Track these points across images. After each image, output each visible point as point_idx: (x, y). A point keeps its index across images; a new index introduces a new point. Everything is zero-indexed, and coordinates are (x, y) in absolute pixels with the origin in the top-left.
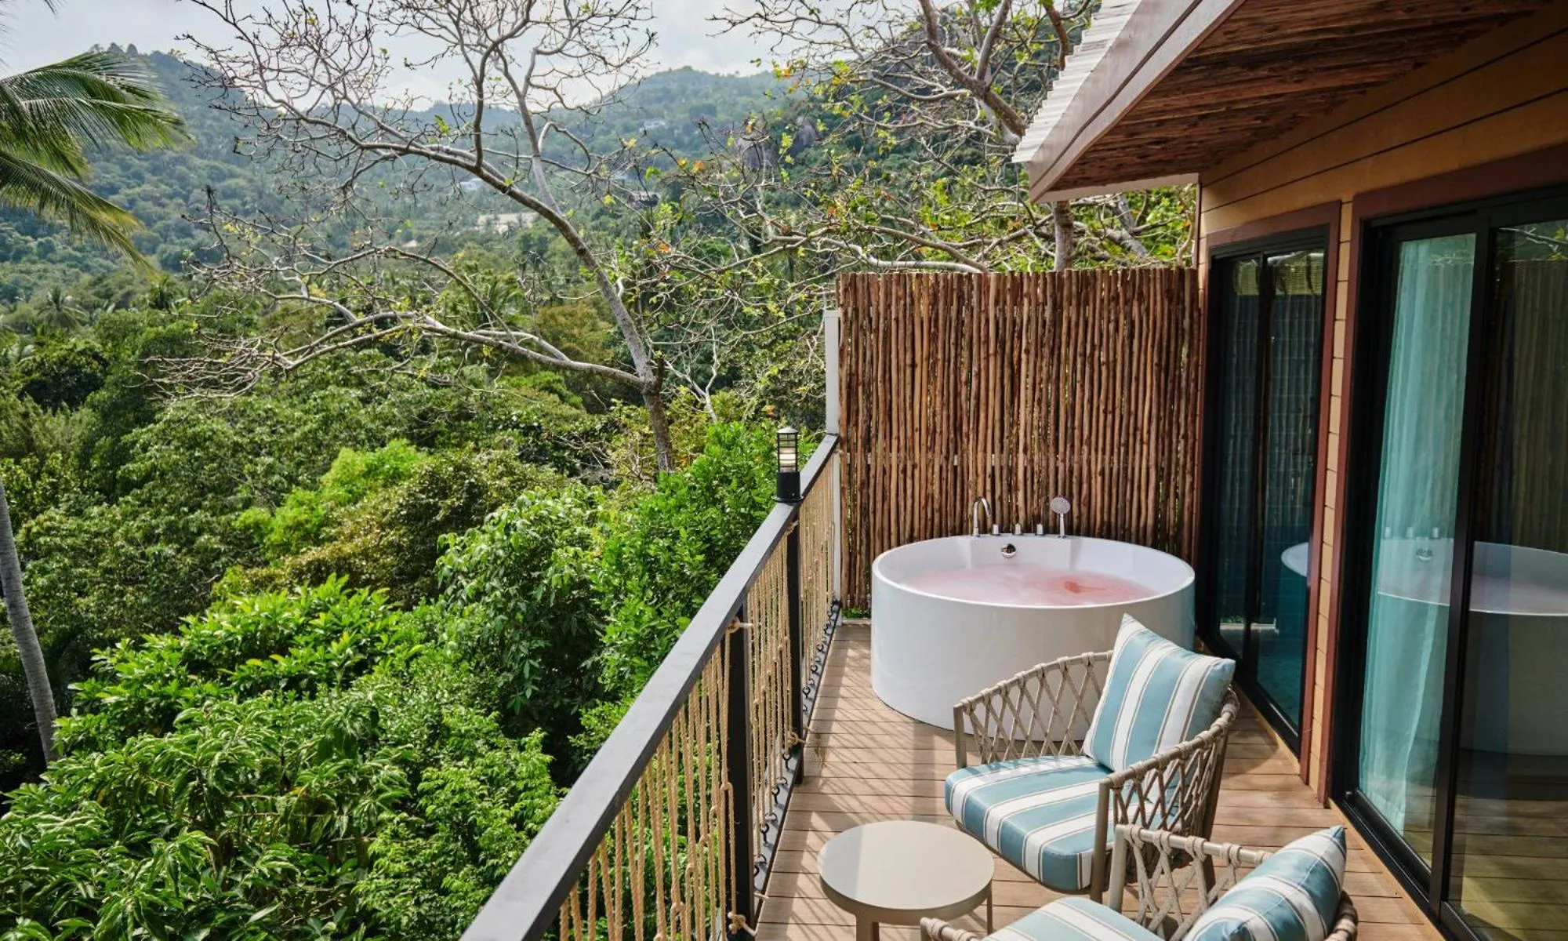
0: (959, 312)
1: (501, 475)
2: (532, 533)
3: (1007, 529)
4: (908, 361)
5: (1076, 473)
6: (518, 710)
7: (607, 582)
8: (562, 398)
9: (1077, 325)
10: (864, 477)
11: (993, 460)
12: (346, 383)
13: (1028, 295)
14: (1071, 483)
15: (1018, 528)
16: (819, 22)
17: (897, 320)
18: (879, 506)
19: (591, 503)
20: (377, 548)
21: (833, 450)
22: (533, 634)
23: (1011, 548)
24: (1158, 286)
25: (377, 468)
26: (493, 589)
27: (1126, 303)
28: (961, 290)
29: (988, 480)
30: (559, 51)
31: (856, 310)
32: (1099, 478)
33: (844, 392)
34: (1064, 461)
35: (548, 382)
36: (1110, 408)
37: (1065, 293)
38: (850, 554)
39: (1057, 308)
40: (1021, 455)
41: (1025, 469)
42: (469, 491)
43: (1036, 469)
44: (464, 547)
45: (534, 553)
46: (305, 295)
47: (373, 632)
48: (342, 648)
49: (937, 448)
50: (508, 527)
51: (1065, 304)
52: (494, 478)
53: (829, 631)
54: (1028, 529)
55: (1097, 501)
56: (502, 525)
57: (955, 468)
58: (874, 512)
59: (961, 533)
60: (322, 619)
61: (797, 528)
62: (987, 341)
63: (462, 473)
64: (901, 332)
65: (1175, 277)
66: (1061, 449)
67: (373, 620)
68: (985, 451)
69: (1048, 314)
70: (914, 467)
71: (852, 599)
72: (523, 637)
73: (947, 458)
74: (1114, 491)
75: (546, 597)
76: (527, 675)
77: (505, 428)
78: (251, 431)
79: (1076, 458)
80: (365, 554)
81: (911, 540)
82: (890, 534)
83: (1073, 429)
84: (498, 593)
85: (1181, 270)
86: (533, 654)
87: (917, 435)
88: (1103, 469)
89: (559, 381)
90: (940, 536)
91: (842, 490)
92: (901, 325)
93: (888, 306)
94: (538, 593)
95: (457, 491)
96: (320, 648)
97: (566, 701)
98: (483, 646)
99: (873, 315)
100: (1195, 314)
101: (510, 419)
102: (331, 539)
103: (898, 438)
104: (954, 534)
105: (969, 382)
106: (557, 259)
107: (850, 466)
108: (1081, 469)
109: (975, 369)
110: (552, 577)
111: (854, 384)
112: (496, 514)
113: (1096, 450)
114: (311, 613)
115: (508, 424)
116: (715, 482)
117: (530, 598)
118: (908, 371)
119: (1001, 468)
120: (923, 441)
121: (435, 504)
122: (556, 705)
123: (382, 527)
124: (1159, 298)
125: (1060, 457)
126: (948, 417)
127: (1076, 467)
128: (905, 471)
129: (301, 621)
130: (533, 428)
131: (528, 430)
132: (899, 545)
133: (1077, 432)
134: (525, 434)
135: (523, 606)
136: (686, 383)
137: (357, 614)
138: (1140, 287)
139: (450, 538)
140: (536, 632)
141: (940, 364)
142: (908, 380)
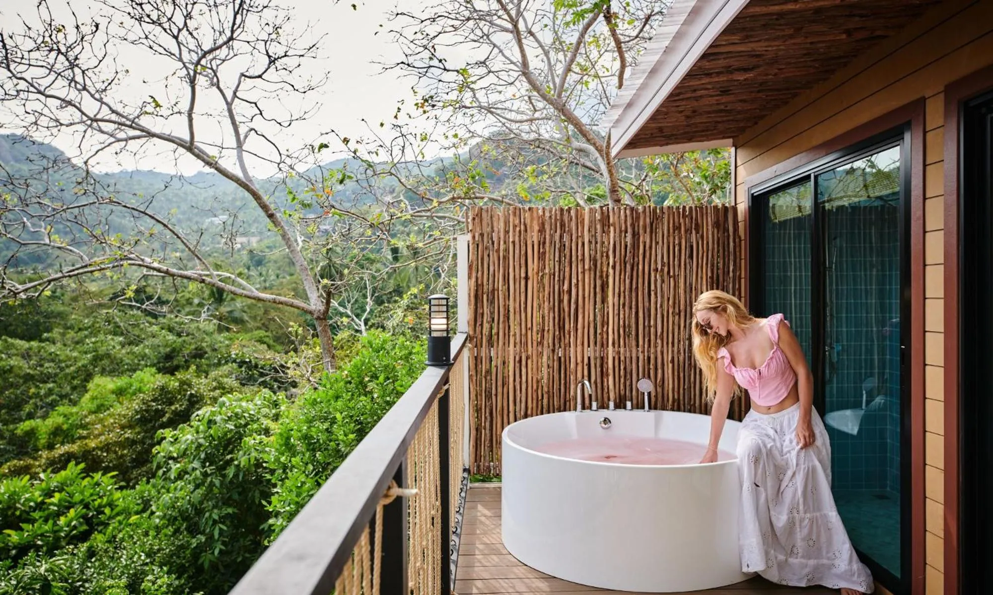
0: (561, 237)
1: (215, 389)
2: (230, 426)
3: (603, 406)
4: (523, 275)
5: (652, 361)
6: (206, 565)
7: (277, 460)
8: (269, 347)
9: (651, 248)
10: (488, 367)
11: (589, 352)
12: (115, 334)
13: (614, 225)
14: (649, 369)
15: (612, 404)
16: (445, 69)
17: (514, 242)
18: (500, 389)
19: (276, 404)
20: (117, 443)
21: (463, 345)
22: (224, 504)
23: (606, 421)
24: (709, 219)
25: (126, 389)
26: (194, 469)
27: (686, 231)
28: (562, 221)
29: (586, 368)
30: (260, 76)
31: (482, 235)
32: (670, 365)
33: (473, 299)
34: (643, 352)
35: (261, 337)
36: (677, 310)
37: (641, 223)
38: (477, 430)
39: (636, 235)
40: (610, 348)
41: (614, 358)
42: (189, 400)
43: (622, 358)
44: (176, 440)
45: (229, 442)
46: (47, 241)
47: (100, 506)
48: (70, 519)
49: (545, 343)
50: (210, 422)
51: (641, 231)
52: (210, 391)
53: (463, 494)
54: (620, 405)
55: (669, 384)
56: (206, 420)
57: (560, 358)
58: (496, 395)
59: (565, 410)
60: (57, 497)
61: (447, 391)
62: (583, 260)
63: (185, 387)
64: (517, 252)
65: (721, 214)
66: (641, 343)
67: (101, 497)
68: (583, 344)
69: (629, 239)
70: (527, 358)
71: (478, 466)
72: (214, 507)
73: (553, 351)
74: (682, 375)
75: (236, 475)
76: (216, 536)
77: (227, 362)
78: (42, 366)
79: (652, 350)
80: (107, 447)
81: (526, 416)
82: (509, 412)
83: (650, 327)
84: (198, 472)
85: (726, 209)
86: (223, 519)
87: (529, 332)
88: (673, 358)
89: (268, 336)
90: (549, 412)
91: (470, 377)
92: (517, 246)
93: (507, 232)
94: (231, 472)
95: (181, 399)
96: (51, 522)
97: (247, 555)
98: (184, 516)
99: (495, 239)
100: (737, 240)
101: (230, 356)
102: (82, 438)
103: (515, 335)
104: (560, 411)
105: (570, 292)
106: (270, 264)
107: (476, 358)
108: (656, 358)
109: (574, 281)
110: (242, 459)
111: (480, 293)
112: (200, 412)
113: (668, 343)
114: (49, 494)
115: (228, 360)
116: (367, 379)
117: (224, 476)
118: (523, 283)
119: (596, 359)
120: (534, 338)
121: (162, 410)
122: (239, 559)
123: (123, 427)
124: (710, 228)
125: (640, 349)
126: (554, 318)
127: (652, 356)
128: (520, 361)
129: (40, 499)
130: (246, 362)
131: (242, 364)
132: (516, 421)
133: (652, 329)
134: (240, 367)
135: (217, 482)
136: (348, 316)
137: (87, 494)
138: (696, 219)
139: (168, 433)
140: (227, 502)
141: (547, 277)
142: (523, 289)
